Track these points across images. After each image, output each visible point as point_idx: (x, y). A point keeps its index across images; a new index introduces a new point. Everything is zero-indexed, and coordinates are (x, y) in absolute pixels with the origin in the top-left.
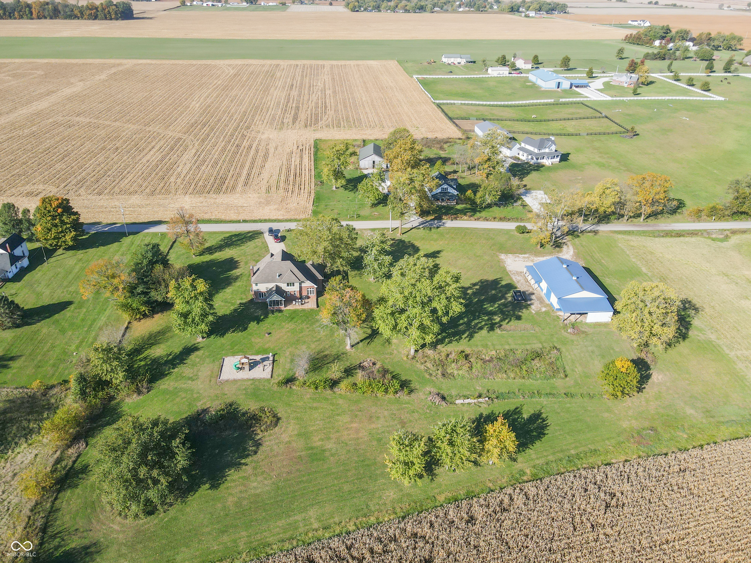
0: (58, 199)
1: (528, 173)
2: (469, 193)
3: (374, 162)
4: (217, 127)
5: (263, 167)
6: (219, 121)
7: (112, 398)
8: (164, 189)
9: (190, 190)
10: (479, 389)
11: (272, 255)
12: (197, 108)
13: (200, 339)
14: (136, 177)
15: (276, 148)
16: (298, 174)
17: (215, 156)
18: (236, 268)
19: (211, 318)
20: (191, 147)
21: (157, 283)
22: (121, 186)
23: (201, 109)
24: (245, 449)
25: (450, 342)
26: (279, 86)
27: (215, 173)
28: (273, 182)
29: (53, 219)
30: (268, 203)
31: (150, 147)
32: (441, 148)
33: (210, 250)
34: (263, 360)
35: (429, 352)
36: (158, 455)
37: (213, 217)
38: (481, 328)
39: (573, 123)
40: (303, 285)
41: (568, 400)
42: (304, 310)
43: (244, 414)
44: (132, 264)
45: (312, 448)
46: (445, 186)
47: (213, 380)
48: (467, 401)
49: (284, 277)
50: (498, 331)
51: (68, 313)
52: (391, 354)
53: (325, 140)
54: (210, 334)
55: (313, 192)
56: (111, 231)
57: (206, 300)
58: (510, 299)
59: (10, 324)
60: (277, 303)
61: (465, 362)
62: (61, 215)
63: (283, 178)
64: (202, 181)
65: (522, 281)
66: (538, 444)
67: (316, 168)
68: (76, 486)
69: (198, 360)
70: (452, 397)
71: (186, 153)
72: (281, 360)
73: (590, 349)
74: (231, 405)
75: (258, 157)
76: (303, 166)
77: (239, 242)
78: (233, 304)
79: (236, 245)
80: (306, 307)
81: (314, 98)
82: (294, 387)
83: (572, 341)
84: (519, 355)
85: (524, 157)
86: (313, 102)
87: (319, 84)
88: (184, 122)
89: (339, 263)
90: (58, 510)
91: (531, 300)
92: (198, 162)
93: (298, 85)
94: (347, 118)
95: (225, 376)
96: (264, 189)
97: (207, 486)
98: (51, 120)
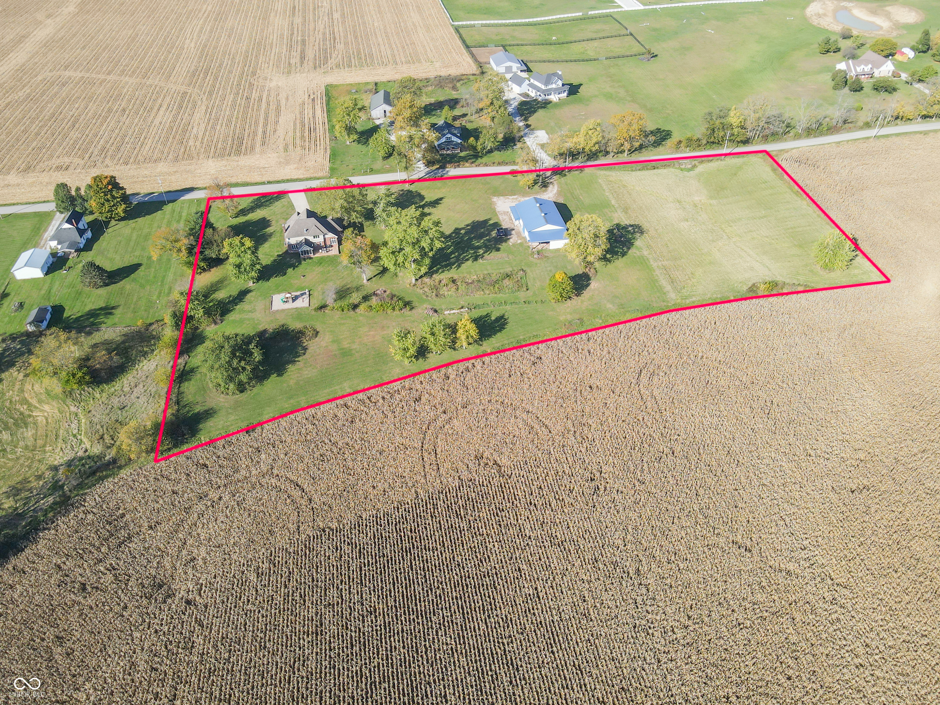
0: (106, 177)
1: (535, 112)
2: (472, 140)
3: (385, 111)
4: (221, 74)
5: (277, 122)
6: (220, 65)
7: (197, 328)
8: (186, 155)
9: (212, 153)
10: (462, 303)
11: (299, 214)
12: (193, 49)
13: (251, 284)
14: (154, 143)
15: (287, 99)
16: (312, 129)
17: (227, 113)
18: (269, 226)
19: (258, 267)
20: (199, 103)
21: (210, 243)
22: (144, 154)
23: (197, 50)
24: (297, 352)
25: (443, 272)
26: (279, 9)
27: (231, 132)
28: (289, 139)
29: (105, 195)
30: (287, 163)
31: (158, 105)
32: (454, 88)
33: (243, 212)
34: (302, 295)
35: (426, 280)
36: (243, 353)
37: (239, 181)
38: (467, 260)
39: (595, 44)
40: (326, 236)
41: (526, 305)
42: (328, 257)
43: (293, 331)
44: (187, 229)
45: (343, 349)
46: (449, 136)
47: (267, 312)
48: (452, 312)
49: (311, 231)
50: (480, 261)
51: (141, 272)
52: (398, 284)
53: (336, 86)
54: (258, 279)
55: (328, 147)
56: (152, 200)
57: (253, 253)
58: (494, 235)
59: (102, 284)
60: (307, 252)
61: (453, 285)
62: (111, 191)
63: (298, 134)
64: (220, 142)
65: (507, 219)
66: (499, 334)
67: (329, 121)
68: (190, 380)
69: (253, 299)
70: (442, 310)
71: (196, 111)
72: (315, 293)
73: (549, 269)
74: (283, 326)
75: (270, 110)
76: (317, 119)
77: (268, 203)
78: (272, 256)
79: (266, 206)
80: (330, 253)
81: (320, 26)
82: (326, 311)
83: (536, 264)
84: (494, 277)
85: (533, 94)
86: (320, 33)
87: (325, 4)
88: (184, 69)
89: (354, 216)
90: (183, 393)
91: (511, 235)
92: (212, 121)
93: (301, 8)
94: (359, 53)
95: (275, 307)
96: (281, 147)
97: (275, 375)
98: (40, 78)
